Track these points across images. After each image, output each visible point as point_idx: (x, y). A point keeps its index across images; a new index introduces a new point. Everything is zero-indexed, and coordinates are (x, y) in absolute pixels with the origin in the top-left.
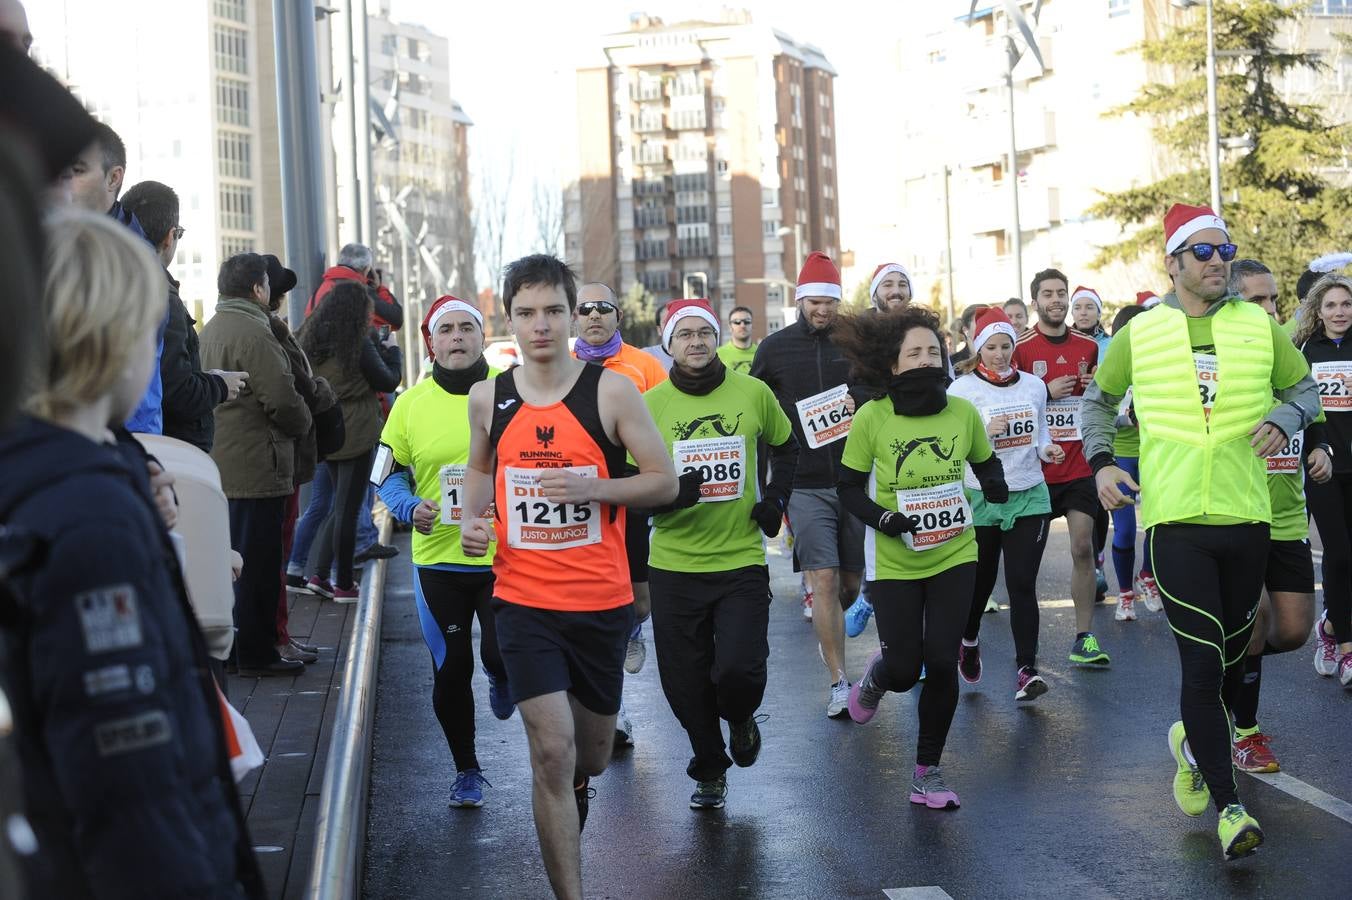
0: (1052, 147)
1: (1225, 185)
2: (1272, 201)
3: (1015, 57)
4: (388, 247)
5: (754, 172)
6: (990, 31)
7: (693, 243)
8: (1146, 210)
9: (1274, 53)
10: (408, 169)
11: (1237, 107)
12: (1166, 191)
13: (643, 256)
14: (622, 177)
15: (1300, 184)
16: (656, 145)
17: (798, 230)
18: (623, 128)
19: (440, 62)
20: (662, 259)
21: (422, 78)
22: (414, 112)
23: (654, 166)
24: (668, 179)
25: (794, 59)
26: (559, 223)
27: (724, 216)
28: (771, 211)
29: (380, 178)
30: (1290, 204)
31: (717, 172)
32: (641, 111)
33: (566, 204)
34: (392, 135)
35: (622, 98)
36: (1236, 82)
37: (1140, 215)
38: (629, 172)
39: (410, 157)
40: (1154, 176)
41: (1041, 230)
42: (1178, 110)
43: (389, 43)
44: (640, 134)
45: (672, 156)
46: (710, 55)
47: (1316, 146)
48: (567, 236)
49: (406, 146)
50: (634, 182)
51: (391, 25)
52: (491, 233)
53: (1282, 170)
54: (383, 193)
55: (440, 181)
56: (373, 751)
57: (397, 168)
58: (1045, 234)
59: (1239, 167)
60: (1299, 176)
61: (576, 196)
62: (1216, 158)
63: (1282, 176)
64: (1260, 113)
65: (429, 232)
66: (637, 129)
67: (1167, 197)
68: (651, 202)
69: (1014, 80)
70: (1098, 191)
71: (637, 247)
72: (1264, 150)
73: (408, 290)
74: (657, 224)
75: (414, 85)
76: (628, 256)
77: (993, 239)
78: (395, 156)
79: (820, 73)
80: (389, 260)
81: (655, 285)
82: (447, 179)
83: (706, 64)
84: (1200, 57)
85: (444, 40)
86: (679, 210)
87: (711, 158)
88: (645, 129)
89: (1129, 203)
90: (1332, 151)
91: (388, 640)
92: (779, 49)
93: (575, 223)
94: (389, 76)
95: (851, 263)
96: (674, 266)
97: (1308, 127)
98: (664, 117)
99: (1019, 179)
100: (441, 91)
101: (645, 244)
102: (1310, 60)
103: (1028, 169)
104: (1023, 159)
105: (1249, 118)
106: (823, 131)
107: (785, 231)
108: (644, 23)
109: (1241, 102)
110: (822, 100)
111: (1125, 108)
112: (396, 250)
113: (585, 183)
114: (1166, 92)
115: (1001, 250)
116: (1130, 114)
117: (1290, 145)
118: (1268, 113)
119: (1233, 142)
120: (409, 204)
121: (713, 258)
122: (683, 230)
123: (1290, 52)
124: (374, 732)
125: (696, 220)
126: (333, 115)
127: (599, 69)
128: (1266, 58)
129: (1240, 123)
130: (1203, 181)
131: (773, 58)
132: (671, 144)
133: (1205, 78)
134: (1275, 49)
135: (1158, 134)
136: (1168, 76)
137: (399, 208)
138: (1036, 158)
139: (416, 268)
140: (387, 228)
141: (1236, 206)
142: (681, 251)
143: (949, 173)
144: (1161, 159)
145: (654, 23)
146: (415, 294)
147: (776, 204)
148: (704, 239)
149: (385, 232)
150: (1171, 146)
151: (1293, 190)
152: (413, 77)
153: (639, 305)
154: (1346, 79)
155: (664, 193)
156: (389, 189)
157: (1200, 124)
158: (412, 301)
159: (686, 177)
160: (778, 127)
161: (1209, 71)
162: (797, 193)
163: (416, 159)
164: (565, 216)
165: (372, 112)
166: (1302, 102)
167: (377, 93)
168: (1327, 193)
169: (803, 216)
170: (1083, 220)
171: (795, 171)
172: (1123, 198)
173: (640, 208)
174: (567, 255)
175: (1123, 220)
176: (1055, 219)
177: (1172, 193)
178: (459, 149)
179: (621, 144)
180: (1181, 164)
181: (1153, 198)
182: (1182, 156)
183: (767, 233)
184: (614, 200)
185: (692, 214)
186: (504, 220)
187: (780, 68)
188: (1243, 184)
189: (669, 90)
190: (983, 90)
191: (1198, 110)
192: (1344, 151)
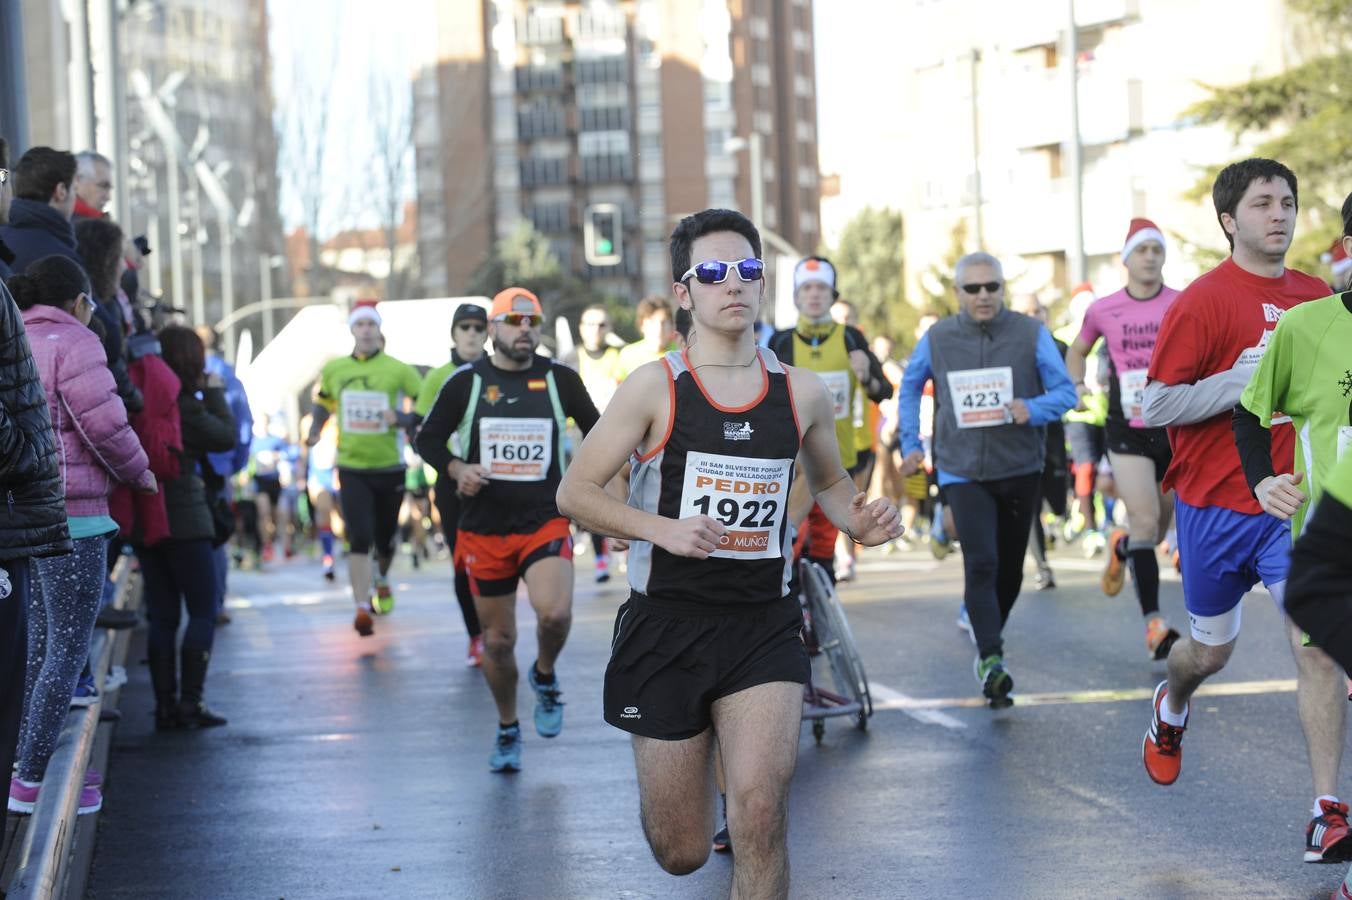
0: (1132, 18)
4: (150, 165)
7: (604, 167)
8: (1272, 111)
10: (178, 47)
12: (1302, 83)
13: (530, 183)
14: (497, 61)
16: (549, 16)
17: (755, 144)
20: (556, 185)
23: (548, 48)
24: (568, 66)
26: (406, 130)
27: (649, 122)
28: (718, 113)
29: (132, 58)
31: (639, 57)
33: (417, 102)
37: (1263, 117)
38: (509, 56)
39: (183, 29)
40: (1286, 58)
41: (1117, 142)
45: (572, 30)
48: (418, 152)
49: (174, 12)
50: (518, 69)
52: (303, 151)
54: (139, 82)
55: (228, 65)
58: (1121, 148)
61: (431, 90)
65: (212, 141)
67: (1304, 91)
68: (541, 99)
70: (1199, 84)
71: (522, 167)
73: (180, 228)
74: (552, 133)
76: (508, 179)
77: (1045, 156)
78: (157, 28)
80: (149, 183)
81: (548, 224)
82: (238, 64)
86: (584, 113)
87: (630, 36)
89: (1248, 100)
93: (430, 132)
95: (836, 192)
96: (574, 196)
99: (1083, 64)
101: (533, 161)
103: (1098, 51)
104: (1087, 38)
107: (733, 144)
112: (160, 170)
113: (444, 70)
115: (1056, 172)
120: (179, 101)
121: (633, 184)
122: (589, 143)
125: (608, 126)
132: (572, 14)
137: (165, 106)
138: (1110, 35)
139: (192, 195)
140: (145, 135)
142: (586, 173)
143: (977, 56)
144: (1298, 40)
146: (190, 234)
147: (725, 104)
148: (621, 157)
149: (144, 143)
150: (1312, 14)
153: (524, 253)
155: (560, 86)
156: (148, 76)
158: (187, 245)
159: (594, 64)
162: (757, 89)
163: (190, 29)
164: (415, 122)
169: (766, 122)
170: (1178, 126)
171: (753, 56)
172: (1238, 93)
173: (526, 109)
174: (418, 179)
175: (1236, 126)
176: (1136, 125)
177: (1311, 85)
178: (256, 19)
179: (495, 13)
180: (1327, 41)
181: (1283, 93)
182: (1326, 31)
183: (713, 146)
184: (487, 100)
185: (602, 118)
186: (323, 124)
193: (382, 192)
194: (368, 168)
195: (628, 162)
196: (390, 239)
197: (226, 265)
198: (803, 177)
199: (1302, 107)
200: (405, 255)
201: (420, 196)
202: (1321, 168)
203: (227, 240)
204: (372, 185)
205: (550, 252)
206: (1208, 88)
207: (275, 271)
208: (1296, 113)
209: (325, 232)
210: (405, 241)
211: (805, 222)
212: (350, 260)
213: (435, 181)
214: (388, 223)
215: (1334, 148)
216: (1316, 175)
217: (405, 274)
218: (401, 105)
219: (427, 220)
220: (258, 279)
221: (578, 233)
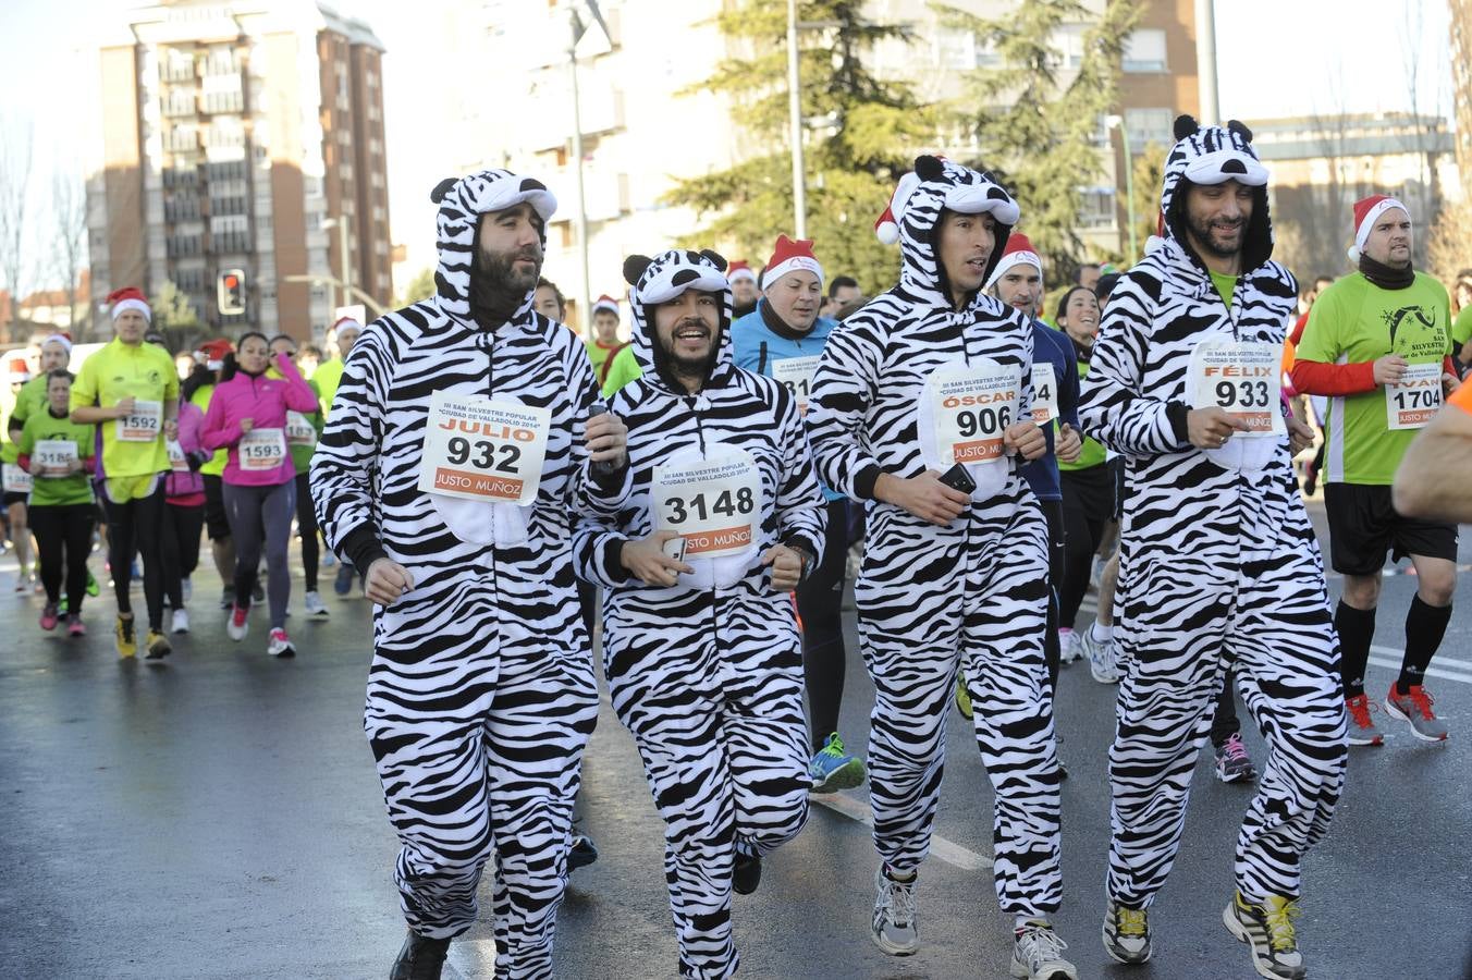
0: (621, 128)
1: (810, 168)
2: (861, 186)
3: (579, 30)
5: (295, 159)
6: (553, 2)
7: (230, 241)
8: (724, 196)
9: (862, 24)
11: (822, 83)
12: (745, 176)
13: (175, 253)
14: (149, 165)
15: (891, 166)
16: (188, 130)
17: (344, 222)
18: (151, 112)
20: (195, 256)
23: (187, 154)
24: (201, 168)
25: (340, 35)
26: (82, 217)
27: (263, 207)
28: (315, 201)
30: (881, 189)
31: (255, 159)
32: (171, 93)
33: (90, 195)
35: (150, 79)
36: (822, 56)
37: (718, 201)
38: (158, 162)
40: (733, 159)
41: (611, 220)
42: (758, 86)
44: (170, 118)
45: (205, 141)
46: (247, 32)
47: (909, 126)
48: (91, 232)
50: (165, 172)
52: (7, 231)
53: (873, 153)
58: (614, 223)
59: (826, 149)
60: (889, 158)
61: (100, 187)
62: (799, 140)
63: (872, 158)
64: (847, 89)
66: (167, 112)
67: (747, 182)
68: (182, 192)
69: (577, 56)
70: (671, 177)
71: (168, 243)
72: (852, 130)
74: (190, 217)
76: (158, 252)
77: (558, 230)
79: (368, 50)
81: (188, 285)
83: (242, 41)
84: (781, 29)
86: (214, 202)
87: (248, 144)
88: (175, 112)
89: (706, 189)
90: (926, 130)
92: (322, 24)
93: (99, 218)
95: (403, 258)
96: (209, 264)
97: (899, 105)
98: (196, 100)
99: (586, 164)
101: (177, 238)
102: (901, 31)
103: (595, 153)
104: (589, 143)
105: (836, 95)
106: (371, 113)
107: (327, 224)
109: (827, 77)
110: (370, 79)
111: (700, 86)
113: (110, 173)
114: (747, 68)
116: (706, 91)
117: (880, 124)
118: (856, 90)
119: (817, 121)
121: (251, 254)
122: (218, 224)
123: (880, 23)
125: (233, 212)
127: (124, 47)
128: (854, 30)
129: (825, 101)
130: (785, 164)
131: (316, 34)
132: (205, 129)
133: (785, 52)
134: (864, 20)
135: (737, 114)
136: (748, 49)
138: (604, 141)
141: (822, 192)
142: (217, 247)
143: (508, 158)
144: (740, 140)
147: (320, 194)
148: (242, 234)
150: (751, 126)
151: (884, 173)
153: (171, 307)
154: (943, 51)
155: (196, 183)
157: (782, 102)
159: (221, 165)
160: (322, 109)
161: (791, 44)
162: (343, 182)
164: (89, 208)
166: (894, 77)
169: (350, 207)
170: (656, 208)
171: (340, 157)
172: (699, 183)
173: (170, 200)
174: (91, 253)
175: (699, 208)
176: (624, 207)
177: (752, 177)
179: (148, 128)
180: (762, 146)
181: (731, 184)
182: (762, 138)
183: (310, 226)
184: (142, 191)
185: (228, 205)
186: (21, 214)
187: (325, 45)
188: (828, 168)
189: (202, 70)
190: (546, 68)
191: (779, 86)
192: (940, 130)
193: (64, 263)
194: (54, 246)
195: (247, 238)
196: (70, 298)
198: (379, 247)
199: (746, 194)
200: (82, 310)
201: (92, 266)
202: (760, 238)
204: (57, 258)
205: (188, 306)
206: (677, 180)
208: (741, 198)
209: (22, 294)
210: (81, 300)
211: (380, 281)
212: (42, 315)
213: (104, 254)
214: (69, 286)
215: (769, 224)
216: (756, 244)
217: (82, 324)
218: (79, 198)
219: (97, 283)
221: (212, 292)
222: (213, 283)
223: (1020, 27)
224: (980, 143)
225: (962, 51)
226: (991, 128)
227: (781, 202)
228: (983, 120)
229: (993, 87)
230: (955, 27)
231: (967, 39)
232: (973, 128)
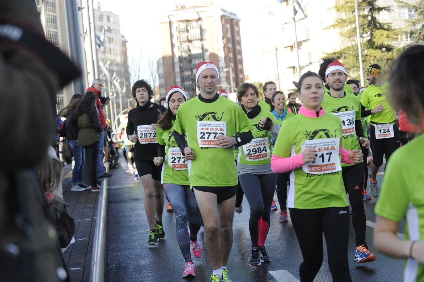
0: (308, 40)
1: (363, 49)
2: (377, 53)
3: (296, 12)
5: (216, 52)
6: (287, 5)
10: (109, 56)
11: (365, 24)
12: (344, 52)
13: (183, 80)
14: (175, 55)
15: (386, 47)
16: (185, 45)
17: (231, 69)
18: (175, 40)
19: (117, 23)
20: (189, 80)
21: (112, 28)
22: (109, 38)
23: (185, 52)
24: (189, 55)
25: (227, 16)
26: (156, 71)
28: (222, 64)
29: (100, 59)
30: (383, 54)
31: (205, 52)
32: (180, 35)
33: (158, 64)
34: (103, 46)
35: (174, 31)
36: (365, 17)
38: (177, 54)
39: (109, 52)
40: (340, 47)
41: (306, 66)
42: (347, 26)
43: (101, 17)
44: (180, 42)
45: (190, 48)
46: (201, 16)
47: (391, 35)
48: (159, 74)
49: (107, 49)
50: (179, 57)
51: (101, 12)
52: (135, 75)
53: (381, 44)
54: (101, 64)
55: (119, 59)
56: (107, 237)
57: (105, 56)
58: (308, 67)
59: (367, 43)
60: (386, 45)
61: (161, 62)
62: (360, 41)
63: (380, 45)
64: (373, 26)
65: (116, 76)
66: (179, 40)
67: (345, 53)
68: (185, 62)
69: (296, 19)
70: (323, 53)
71: (181, 77)
72: (375, 37)
73: (111, 94)
74: (187, 69)
75: (109, 30)
76: (178, 80)
77: (292, 69)
78: (104, 52)
79: (235, 20)
81: (187, 89)
82: (121, 59)
83: (200, 19)
84: (353, 10)
85: (118, 16)
86: (194, 65)
87: (203, 48)
88: (182, 40)
90: (396, 37)
91: (110, 202)
92: (222, 13)
93: (161, 71)
94: (101, 28)
95: (248, 79)
96: (193, 82)
97: (388, 30)
98: (187, 36)
99: (299, 50)
100: (118, 32)
101: (183, 76)
102: (387, 9)
103: (301, 47)
104: (300, 44)
105: (369, 28)
106: (237, 38)
107: (227, 70)
108: (180, 7)
109: (367, 23)
110: (236, 29)
111: (331, 27)
113: (164, 58)
114: (343, 21)
115: (294, 73)
116: (332, 28)
117: (382, 35)
118: (375, 26)
119: (365, 35)
120: (109, 67)
123: (381, 7)
124: (107, 231)
126: (84, 41)
127: (166, 22)
128: (374, 9)
129: (366, 29)
130: (356, 48)
131: (220, 16)
132: (190, 44)
133: (355, 16)
134: (376, 6)
135: (341, 34)
136: (343, 16)
137: (106, 68)
138: (304, 43)
139: (113, 87)
140: (103, 75)
141: (367, 55)
143: (277, 49)
144: (342, 41)
145: (183, 7)
146: (113, 95)
147: (223, 62)
149: (102, 76)
150: (346, 37)
151: (384, 49)
152: (109, 28)
154: (399, 14)
155: (188, 60)
156: (103, 63)
157: (354, 30)
158: (112, 97)
159: (195, 54)
160: (223, 38)
161: (356, 14)
162: (230, 58)
163: (111, 53)
164: (158, 68)
165: (97, 39)
166: (385, 22)
167: (98, 33)
168: (395, 50)
169: (232, 65)
171: (229, 51)
173: (181, 65)
174: (159, 81)
176: (310, 62)
177: (346, 52)
178: (124, 49)
179: (174, 45)
180: (349, 43)
181: (341, 54)
182: (349, 40)
184: (173, 63)
186: (139, 70)
187: (223, 19)
188: (368, 48)
189: (189, 28)
190: (286, 23)
191: (353, 26)
192: (399, 36)
197: (120, 101)
198: (241, 76)
201: (160, 84)
202: (350, 69)
203: (120, 96)
206: (325, 53)
207: (130, 102)
208: (344, 58)
210: (157, 94)
215: (352, 65)
218: (155, 65)
219: (161, 89)
220: (127, 103)
221: (194, 90)
222: (194, 88)
223: (421, 6)
224: (411, 40)
225: (405, 14)
226: (414, 35)
227: (355, 58)
228: (412, 33)
229: (414, 24)
230: (403, 7)
231: (406, 10)
232: (409, 36)
